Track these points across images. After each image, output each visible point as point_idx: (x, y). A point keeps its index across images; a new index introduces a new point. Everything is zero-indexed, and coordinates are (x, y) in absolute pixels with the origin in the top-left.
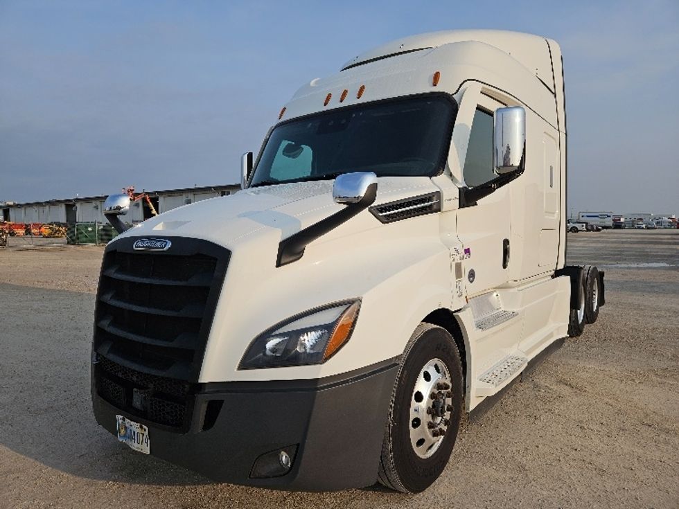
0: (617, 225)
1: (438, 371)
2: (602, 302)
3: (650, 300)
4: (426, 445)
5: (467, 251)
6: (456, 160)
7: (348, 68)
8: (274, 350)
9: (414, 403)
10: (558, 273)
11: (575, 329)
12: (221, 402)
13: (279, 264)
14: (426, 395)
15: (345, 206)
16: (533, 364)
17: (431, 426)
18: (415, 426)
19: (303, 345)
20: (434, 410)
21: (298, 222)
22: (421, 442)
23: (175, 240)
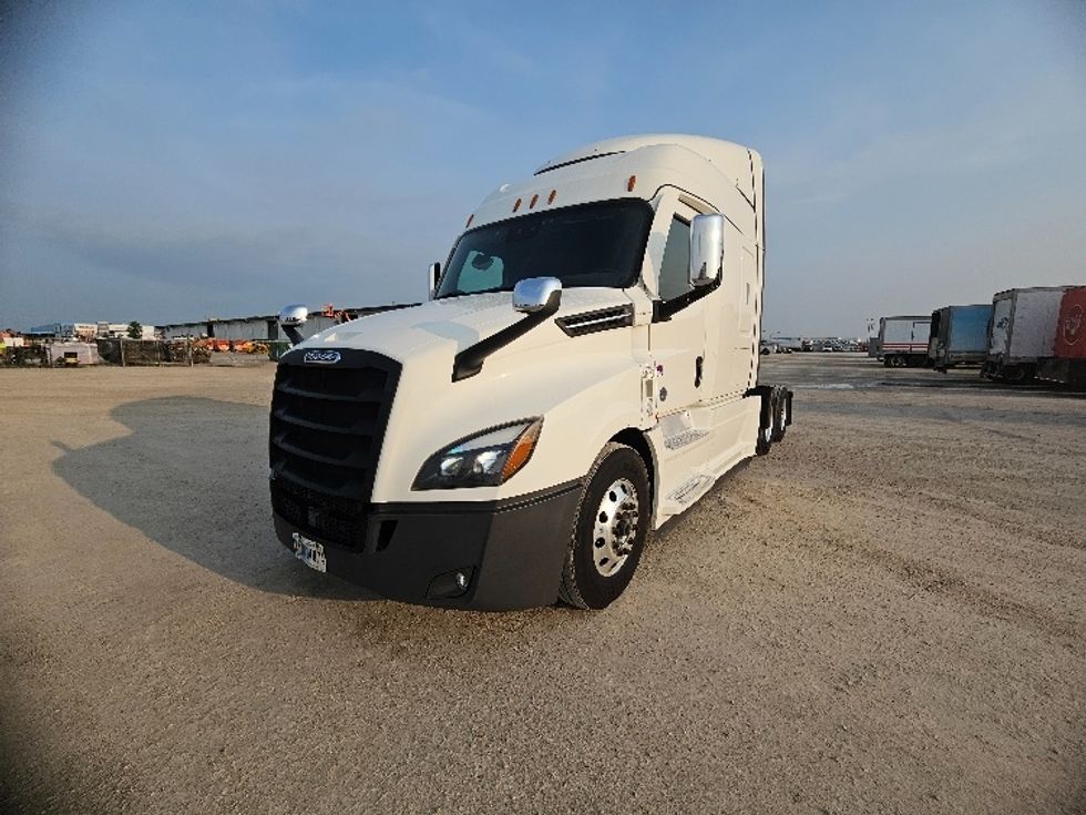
0: (806, 348)
1: (625, 491)
2: (788, 422)
3: (836, 420)
4: (609, 564)
5: (660, 369)
6: (650, 269)
7: (543, 171)
8: (448, 470)
9: (598, 523)
10: (749, 393)
11: (762, 447)
12: (395, 522)
13: (455, 379)
14: (611, 515)
15: (526, 315)
16: (720, 482)
17: (615, 546)
18: (598, 546)
19: (480, 465)
20: (619, 531)
21: (477, 333)
22: (604, 561)
23: (344, 352)
